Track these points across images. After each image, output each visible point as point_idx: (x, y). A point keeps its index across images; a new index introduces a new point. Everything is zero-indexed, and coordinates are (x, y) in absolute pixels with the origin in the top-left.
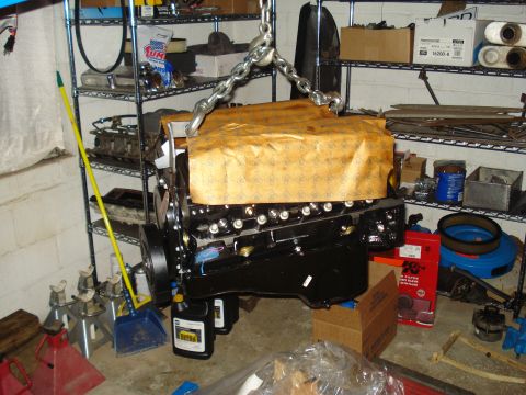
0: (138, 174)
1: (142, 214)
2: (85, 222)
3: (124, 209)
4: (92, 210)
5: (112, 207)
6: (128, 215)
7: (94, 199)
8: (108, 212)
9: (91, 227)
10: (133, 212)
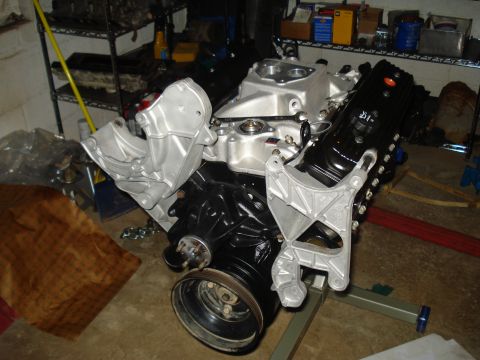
0: (105, 35)
1: (111, 77)
2: (48, 90)
3: (89, 73)
4: (55, 77)
5: (77, 73)
6: (95, 79)
7: (57, 65)
8: (74, 78)
9: (56, 94)
10: (100, 76)
